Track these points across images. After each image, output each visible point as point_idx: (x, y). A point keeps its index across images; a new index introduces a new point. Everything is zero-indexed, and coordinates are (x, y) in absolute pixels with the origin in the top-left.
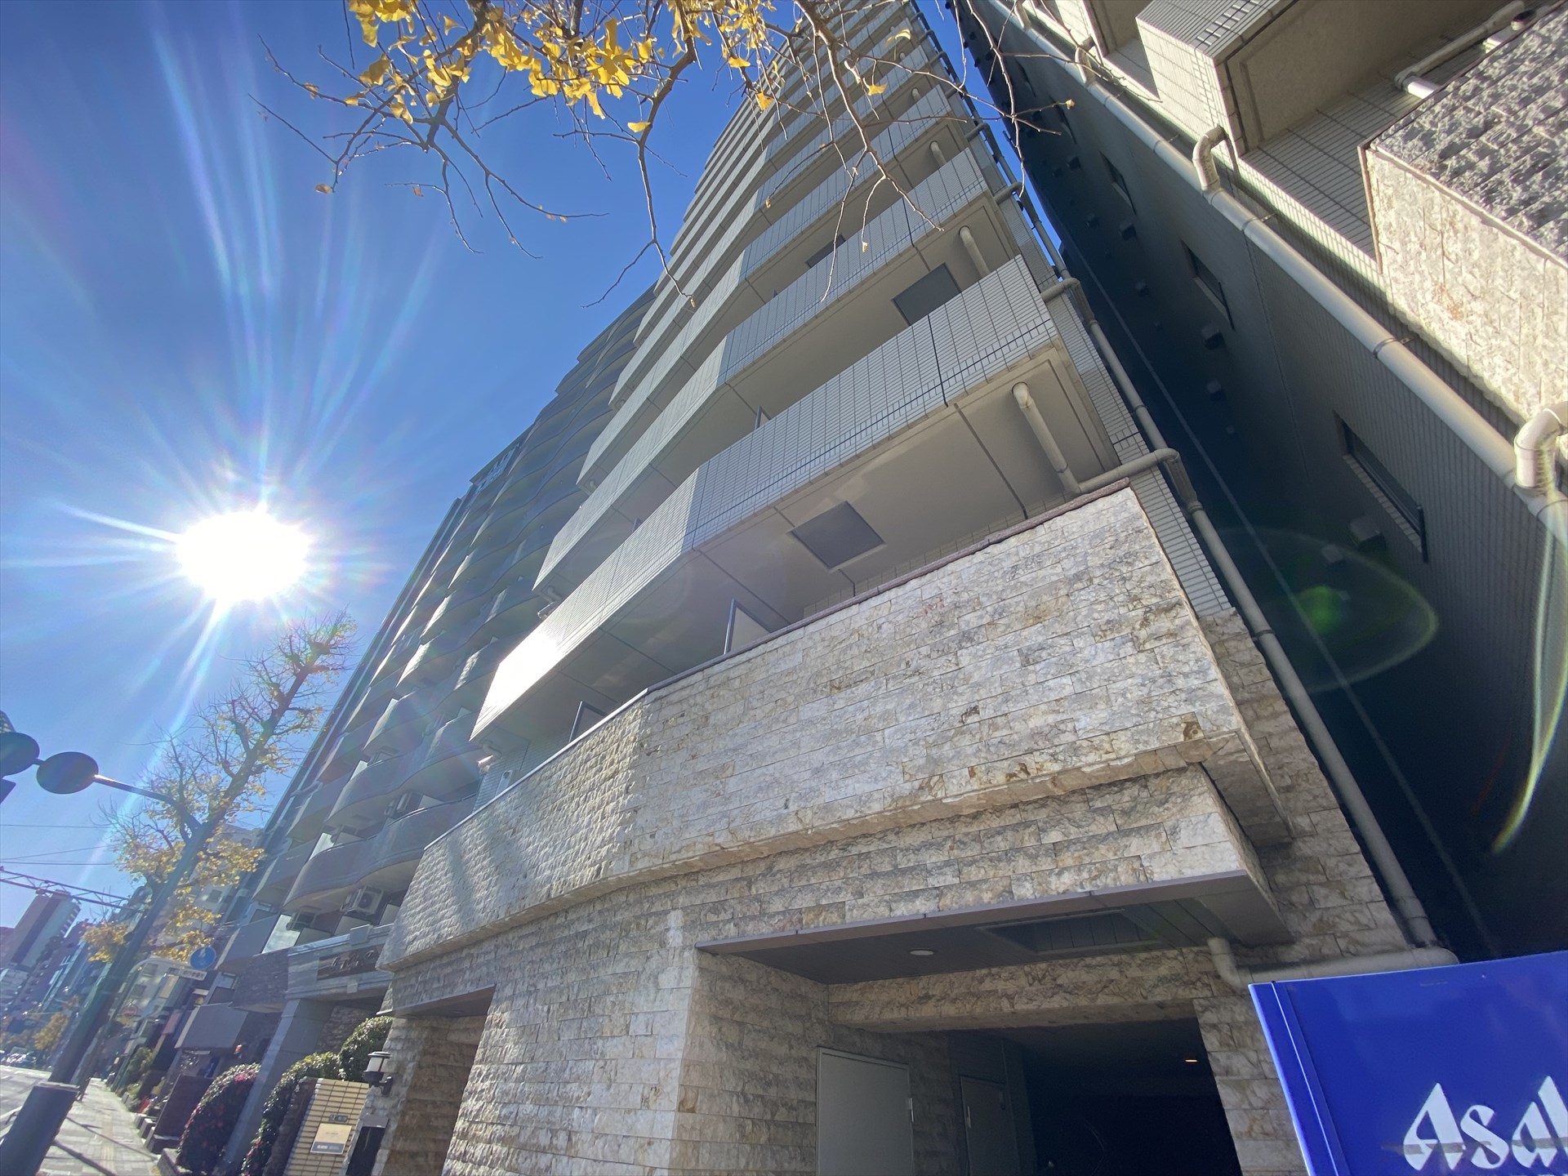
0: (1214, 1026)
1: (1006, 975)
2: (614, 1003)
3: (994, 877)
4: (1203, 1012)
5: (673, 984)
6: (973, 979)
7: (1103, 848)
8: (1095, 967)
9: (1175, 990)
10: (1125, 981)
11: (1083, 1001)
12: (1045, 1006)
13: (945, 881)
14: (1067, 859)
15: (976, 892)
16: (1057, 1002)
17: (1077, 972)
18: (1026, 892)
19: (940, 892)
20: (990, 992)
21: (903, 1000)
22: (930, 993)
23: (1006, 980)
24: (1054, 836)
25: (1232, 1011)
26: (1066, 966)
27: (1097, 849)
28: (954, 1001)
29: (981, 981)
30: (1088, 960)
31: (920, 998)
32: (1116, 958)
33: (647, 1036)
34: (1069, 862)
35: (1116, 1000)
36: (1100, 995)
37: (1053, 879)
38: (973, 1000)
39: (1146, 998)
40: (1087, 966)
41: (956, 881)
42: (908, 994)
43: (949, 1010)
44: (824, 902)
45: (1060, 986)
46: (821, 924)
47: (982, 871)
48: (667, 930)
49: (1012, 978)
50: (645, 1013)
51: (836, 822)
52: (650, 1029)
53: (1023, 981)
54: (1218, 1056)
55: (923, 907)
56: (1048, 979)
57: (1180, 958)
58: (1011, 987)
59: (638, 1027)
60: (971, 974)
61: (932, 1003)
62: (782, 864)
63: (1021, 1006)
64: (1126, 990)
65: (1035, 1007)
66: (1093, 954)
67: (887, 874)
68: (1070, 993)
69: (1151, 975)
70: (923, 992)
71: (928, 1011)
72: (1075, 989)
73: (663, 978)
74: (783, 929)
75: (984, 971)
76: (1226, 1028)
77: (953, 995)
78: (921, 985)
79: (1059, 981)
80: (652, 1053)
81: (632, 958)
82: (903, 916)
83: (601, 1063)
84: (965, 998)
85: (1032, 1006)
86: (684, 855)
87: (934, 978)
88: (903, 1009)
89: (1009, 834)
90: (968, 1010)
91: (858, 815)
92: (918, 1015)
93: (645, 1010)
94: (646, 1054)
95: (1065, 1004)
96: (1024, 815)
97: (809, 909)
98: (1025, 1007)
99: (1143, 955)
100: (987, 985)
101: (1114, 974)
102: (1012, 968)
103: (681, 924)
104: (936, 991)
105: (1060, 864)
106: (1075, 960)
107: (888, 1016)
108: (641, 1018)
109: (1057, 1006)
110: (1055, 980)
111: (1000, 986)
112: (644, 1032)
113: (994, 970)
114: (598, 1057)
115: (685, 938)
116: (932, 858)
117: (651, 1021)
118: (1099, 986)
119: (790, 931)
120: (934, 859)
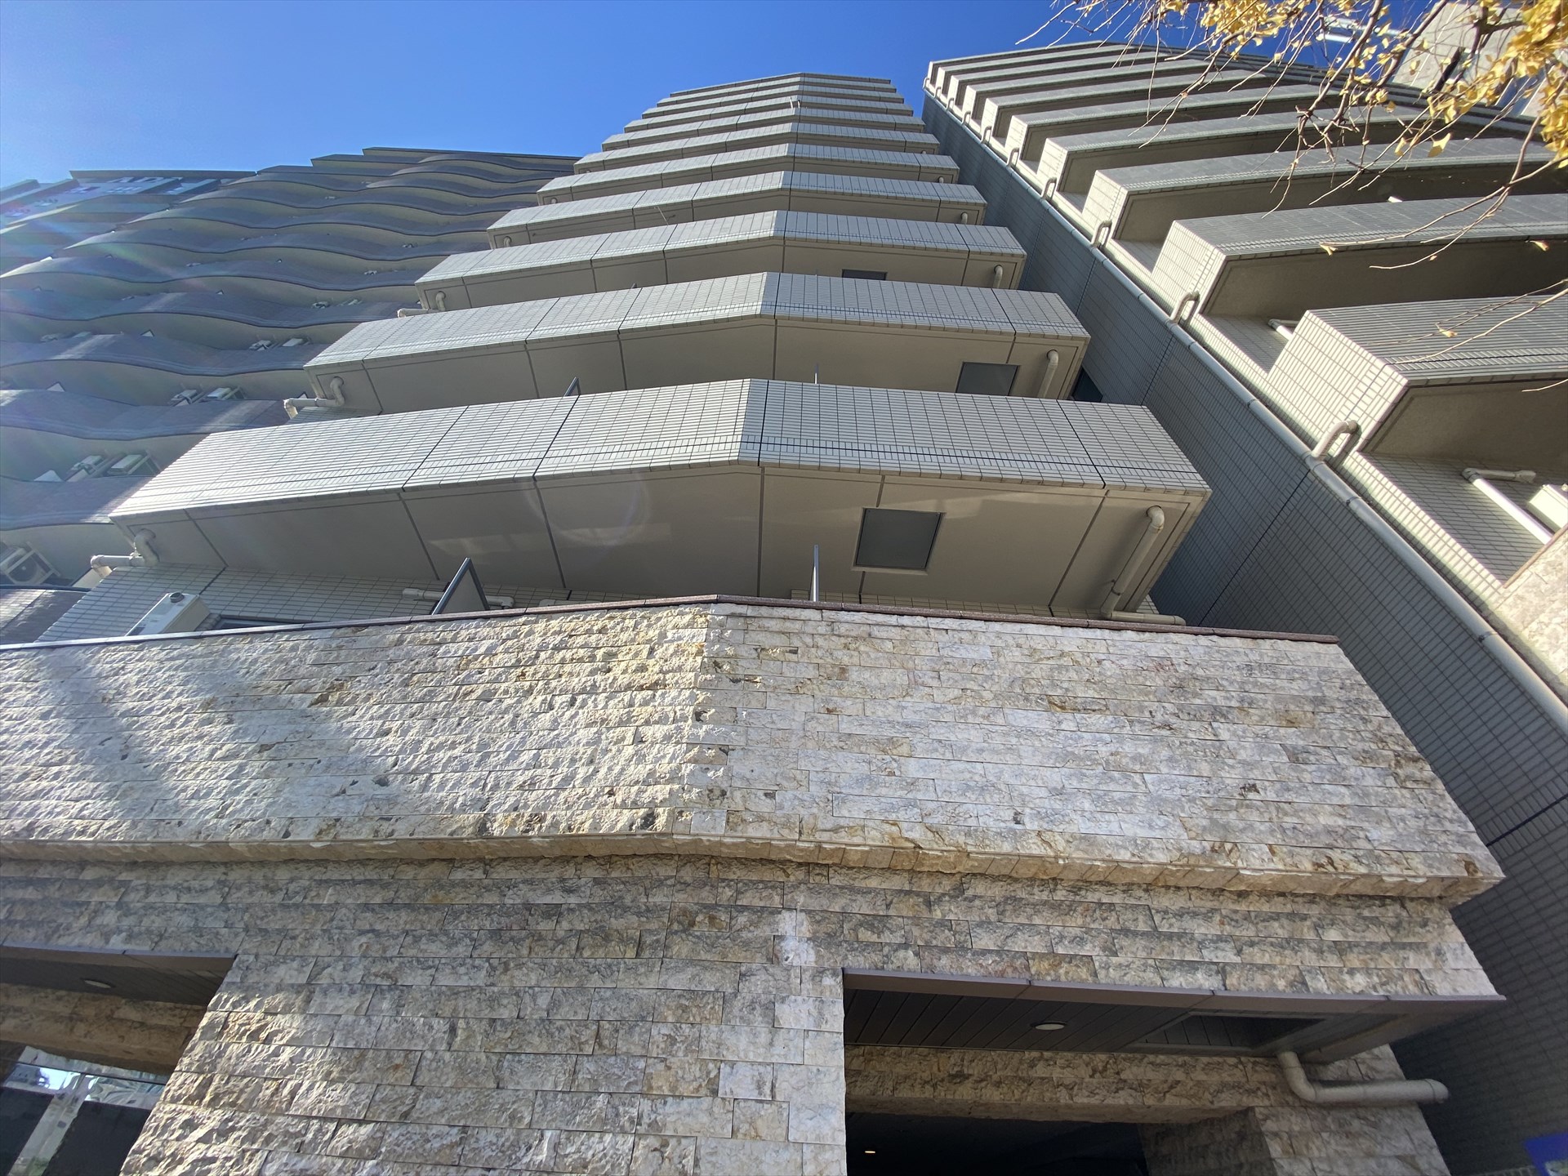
0: (1276, 1135)
1: (1063, 1061)
2: (672, 1040)
3: (1281, 964)
4: (1265, 1120)
5: (807, 1023)
6: (1021, 1062)
7: (1385, 956)
8: (1159, 1065)
9: (1239, 1097)
10: (1191, 1084)
11: (1150, 1101)
12: (1109, 1101)
13: (1224, 957)
14: (1354, 959)
15: (1267, 977)
16: (1124, 1099)
17: (1142, 1069)
18: (1321, 986)
19: (1222, 970)
20: (1043, 1079)
21: (926, 1076)
22: (966, 1072)
23: (1063, 1068)
24: (1333, 935)
25: (1289, 1120)
26: (1131, 1060)
27: (1381, 956)
28: (998, 1084)
29: (1032, 1065)
30: (1151, 1058)
31: (953, 1077)
32: (1181, 1059)
33: (761, 1101)
34: (1357, 964)
35: (1185, 1102)
36: (1168, 1095)
37: (1346, 977)
38: (1024, 1086)
39: (1212, 1103)
40: (1152, 1063)
41: (1237, 960)
42: (935, 1069)
43: (992, 1095)
44: (1060, 950)
45: (1125, 1081)
46: (1063, 978)
47: (1267, 955)
48: (782, 938)
49: (1068, 1066)
50: (752, 1063)
51: (1103, 860)
52: (767, 1089)
53: (1084, 1072)
54: (1281, 1162)
55: (1204, 982)
56: (1110, 1072)
57: (1241, 1067)
58: (1068, 1076)
59: (739, 1084)
60: (1017, 1055)
61: (969, 1084)
62: (979, 888)
63: (1082, 1099)
64: (1192, 1092)
65: (1097, 1102)
66: (1156, 1052)
67: (1144, 934)
68: (1136, 1090)
69: (1214, 1079)
70: (956, 1069)
71: (965, 1093)
72: (1140, 1087)
73: (784, 1012)
74: (1002, 974)
75: (1035, 1054)
76: (1285, 1137)
77: (995, 1077)
78: (952, 1061)
79: (1123, 1076)
80: (781, 1131)
81: (706, 968)
82: (1181, 987)
83: (654, 1142)
84: (1012, 1083)
85: (1095, 1101)
86: (843, 838)
87: (970, 1054)
88: (927, 1087)
89: (1285, 922)
90: (1017, 1097)
91: (1135, 859)
92: (949, 1097)
93: (751, 1057)
94: (763, 1132)
95: (1131, 1102)
96: (1295, 906)
97: (1042, 956)
98: (1086, 1100)
99: (1205, 1060)
100: (1040, 1070)
101: (1179, 1075)
102: (1069, 1055)
103: (808, 935)
104: (975, 1070)
105: (1348, 964)
106: (1138, 1056)
107: (904, 1093)
108: (743, 1070)
109: (1122, 1102)
110: (1118, 1073)
111: (1056, 1074)
112: (755, 1095)
113: (1047, 1054)
114: (641, 1129)
115: (819, 956)
116: (1200, 929)
117: (768, 1079)
118: (1165, 1086)
119: (1014, 978)
120: (1203, 930)
